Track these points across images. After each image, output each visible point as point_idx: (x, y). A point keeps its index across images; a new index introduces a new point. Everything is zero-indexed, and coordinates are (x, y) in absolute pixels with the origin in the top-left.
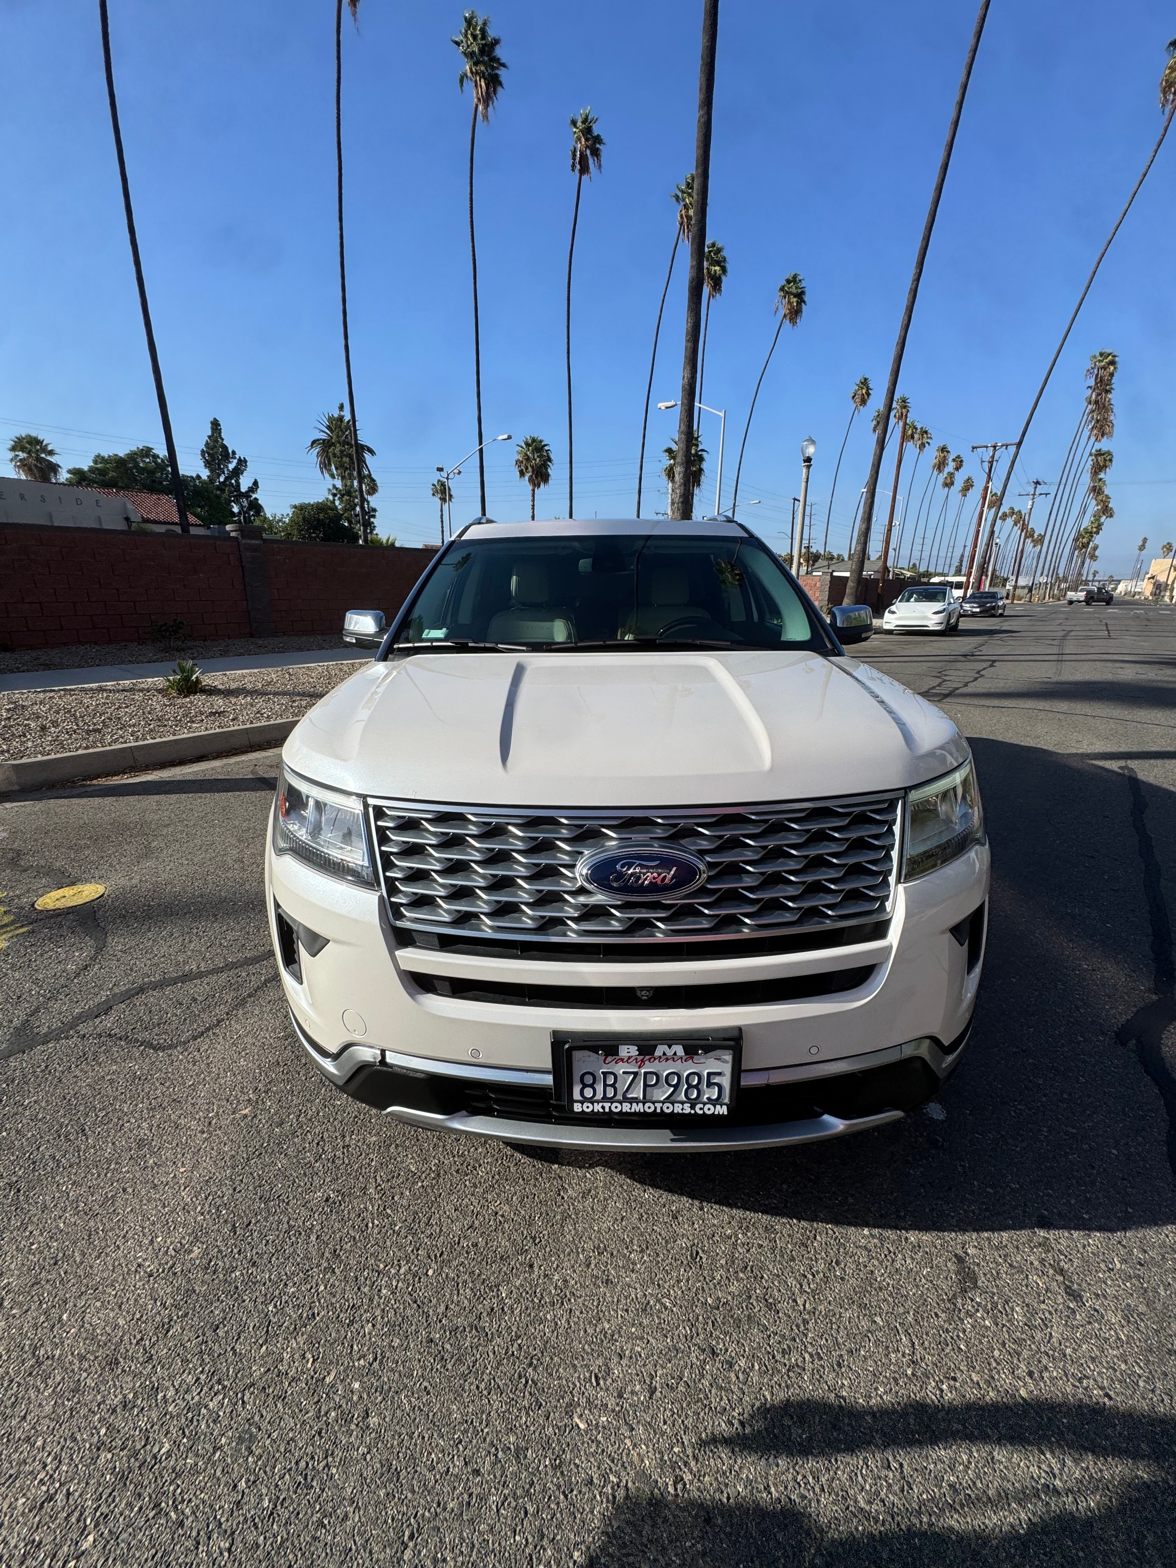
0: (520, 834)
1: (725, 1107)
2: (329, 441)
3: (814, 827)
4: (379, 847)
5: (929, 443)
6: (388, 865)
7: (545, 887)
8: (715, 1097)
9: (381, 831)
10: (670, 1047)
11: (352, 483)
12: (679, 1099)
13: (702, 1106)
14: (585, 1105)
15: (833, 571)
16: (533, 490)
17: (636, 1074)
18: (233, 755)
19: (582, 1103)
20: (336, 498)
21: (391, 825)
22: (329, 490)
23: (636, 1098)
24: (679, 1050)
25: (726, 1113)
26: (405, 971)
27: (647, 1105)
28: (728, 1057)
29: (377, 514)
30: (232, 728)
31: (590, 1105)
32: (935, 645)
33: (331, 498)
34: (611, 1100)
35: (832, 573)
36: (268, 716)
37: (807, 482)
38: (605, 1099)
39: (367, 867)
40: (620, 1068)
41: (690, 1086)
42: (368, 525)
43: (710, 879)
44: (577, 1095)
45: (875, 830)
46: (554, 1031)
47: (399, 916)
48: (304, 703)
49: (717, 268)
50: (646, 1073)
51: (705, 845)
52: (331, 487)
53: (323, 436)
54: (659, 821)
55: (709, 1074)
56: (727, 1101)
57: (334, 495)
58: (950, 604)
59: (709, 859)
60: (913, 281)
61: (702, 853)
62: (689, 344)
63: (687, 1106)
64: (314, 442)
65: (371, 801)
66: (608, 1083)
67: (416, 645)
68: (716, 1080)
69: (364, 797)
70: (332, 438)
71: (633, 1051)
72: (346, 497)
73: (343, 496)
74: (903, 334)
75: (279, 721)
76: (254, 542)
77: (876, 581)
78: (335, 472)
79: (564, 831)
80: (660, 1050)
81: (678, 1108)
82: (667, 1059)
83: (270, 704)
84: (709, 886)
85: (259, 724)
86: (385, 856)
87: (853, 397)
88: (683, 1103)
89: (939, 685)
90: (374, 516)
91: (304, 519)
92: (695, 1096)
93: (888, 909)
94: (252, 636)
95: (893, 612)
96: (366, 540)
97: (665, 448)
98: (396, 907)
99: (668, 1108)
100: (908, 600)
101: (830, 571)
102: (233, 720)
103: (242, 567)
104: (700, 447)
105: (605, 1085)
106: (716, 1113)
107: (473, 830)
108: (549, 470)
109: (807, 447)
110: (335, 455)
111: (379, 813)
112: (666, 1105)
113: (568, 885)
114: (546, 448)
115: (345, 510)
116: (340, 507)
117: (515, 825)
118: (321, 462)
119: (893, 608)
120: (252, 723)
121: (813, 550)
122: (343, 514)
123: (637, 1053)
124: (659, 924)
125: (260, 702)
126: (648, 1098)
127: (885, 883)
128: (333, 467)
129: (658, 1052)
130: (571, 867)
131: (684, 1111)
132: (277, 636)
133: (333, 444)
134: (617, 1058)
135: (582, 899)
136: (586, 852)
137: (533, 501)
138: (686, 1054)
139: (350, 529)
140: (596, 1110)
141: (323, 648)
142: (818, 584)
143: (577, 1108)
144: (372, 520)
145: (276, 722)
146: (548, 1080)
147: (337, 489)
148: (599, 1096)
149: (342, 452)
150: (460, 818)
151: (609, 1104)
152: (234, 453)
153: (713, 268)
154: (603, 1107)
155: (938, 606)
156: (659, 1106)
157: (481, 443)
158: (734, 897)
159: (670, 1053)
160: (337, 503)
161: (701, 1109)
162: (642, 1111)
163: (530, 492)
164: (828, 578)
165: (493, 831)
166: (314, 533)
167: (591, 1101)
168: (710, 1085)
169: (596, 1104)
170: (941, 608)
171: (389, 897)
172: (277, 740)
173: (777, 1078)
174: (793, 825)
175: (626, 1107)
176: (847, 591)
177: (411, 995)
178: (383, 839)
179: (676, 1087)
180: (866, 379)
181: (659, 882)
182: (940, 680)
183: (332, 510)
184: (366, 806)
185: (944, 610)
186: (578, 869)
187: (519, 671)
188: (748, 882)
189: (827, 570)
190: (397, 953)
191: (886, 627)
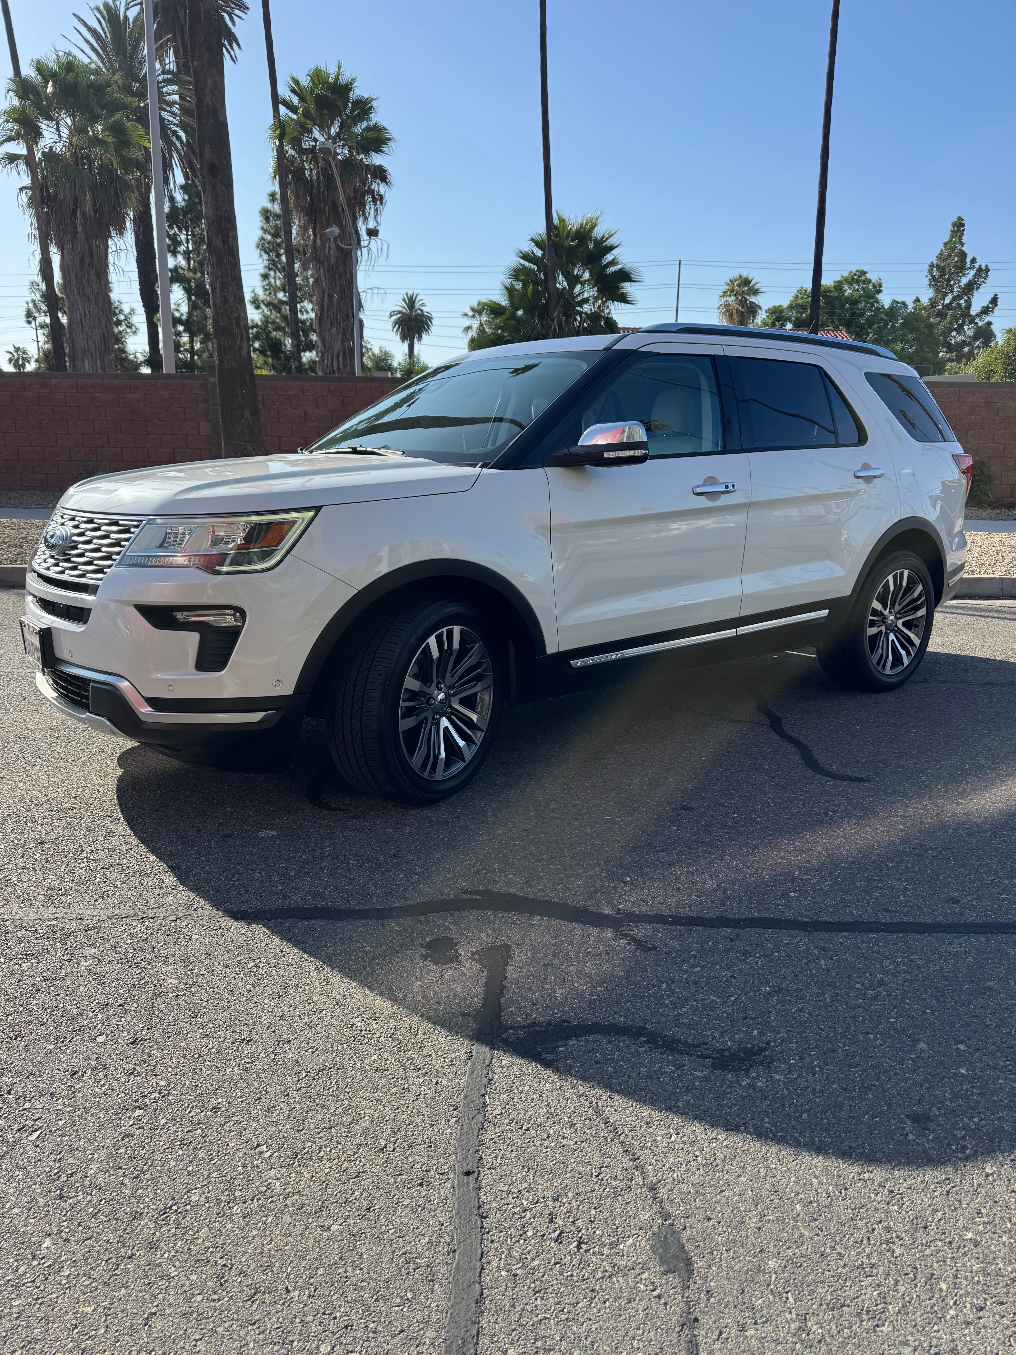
152: (974, 260)
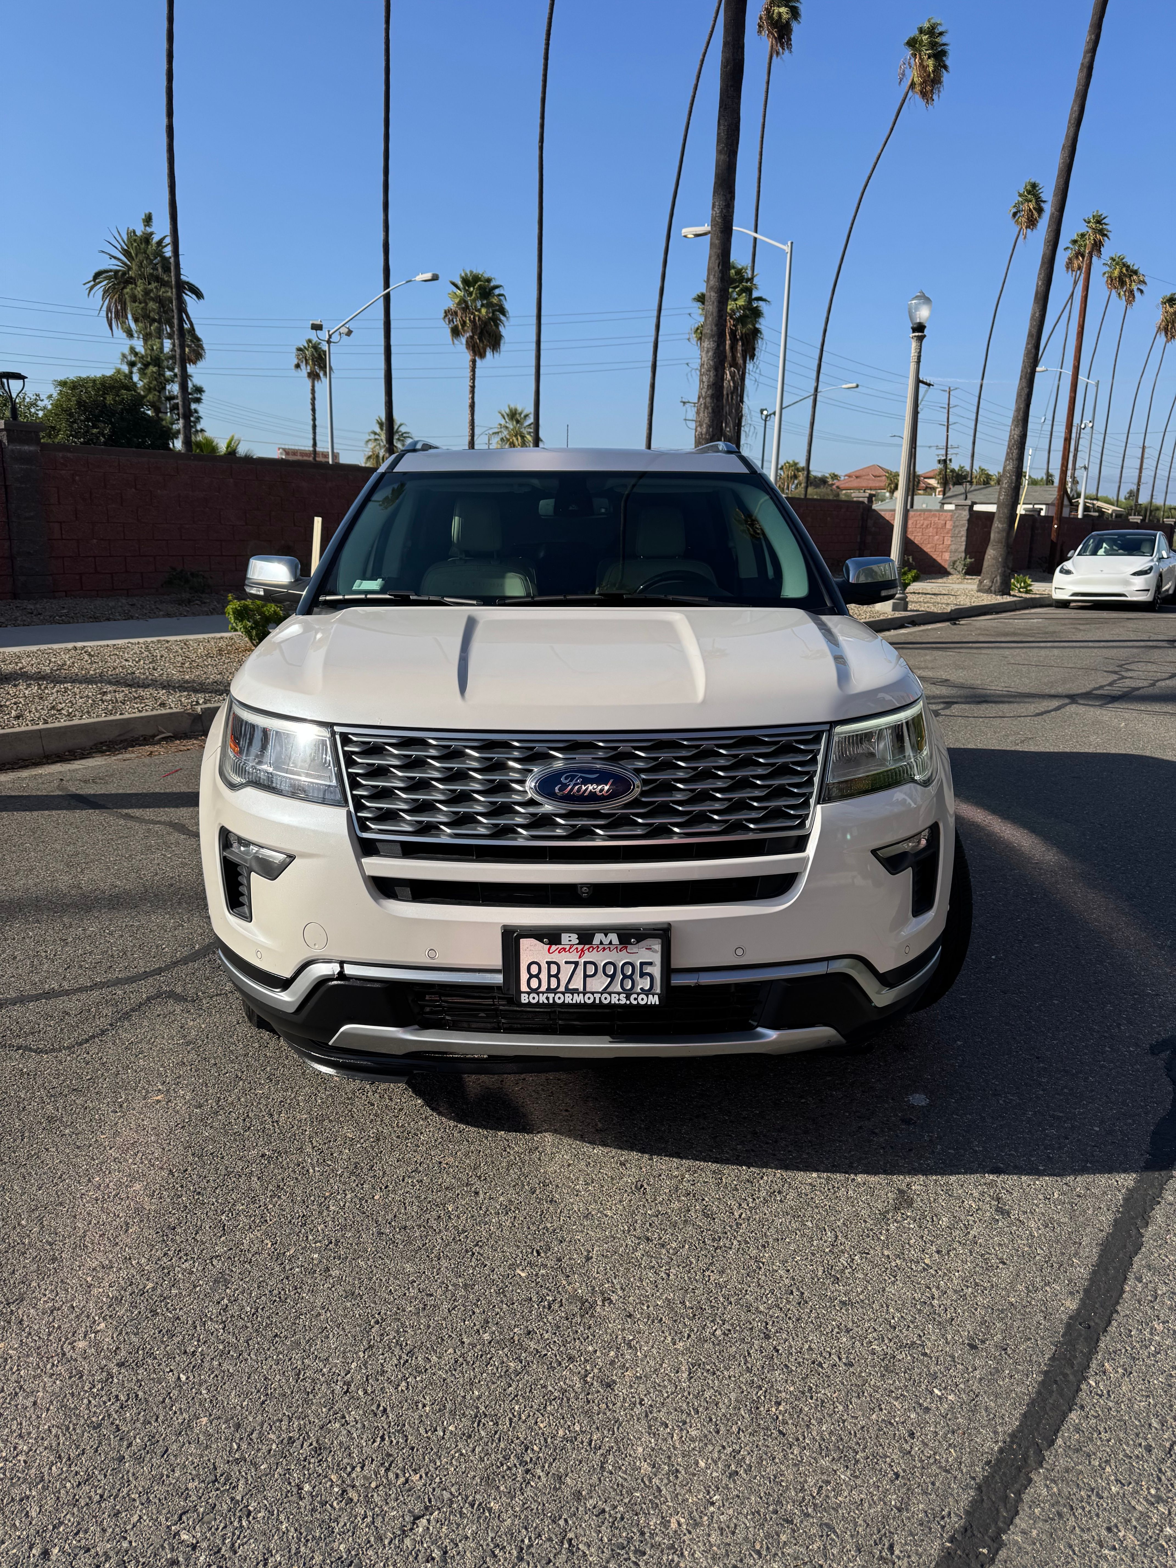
0: (477, 755)
1: (656, 997)
2: (124, 273)
3: (743, 752)
4: (347, 769)
5: (1141, 291)
6: (355, 785)
7: (499, 799)
8: (647, 987)
9: (348, 756)
10: (606, 935)
11: (162, 344)
12: (615, 990)
13: (636, 996)
14: (532, 995)
15: (974, 503)
16: (474, 362)
17: (576, 964)
18: (20, 768)
19: (529, 993)
20: (135, 370)
21: (356, 749)
22: (124, 356)
23: (577, 989)
24: (614, 938)
25: (657, 1003)
26: (369, 876)
27: (587, 996)
28: (658, 947)
29: (204, 396)
30: (17, 729)
31: (535, 996)
32: (1131, 625)
33: (125, 369)
34: (554, 991)
35: (971, 507)
36: (69, 714)
37: (918, 362)
38: (549, 990)
39: (336, 787)
40: (562, 958)
41: (625, 977)
42: (190, 417)
43: (643, 794)
44: (524, 987)
45: (800, 758)
46: (504, 926)
47: (365, 828)
48: (120, 696)
49: (783, 10)
50: (586, 963)
51: (640, 764)
52: (127, 351)
53: (112, 265)
54: (601, 744)
55: (642, 964)
56: (658, 991)
57: (132, 364)
58: (1161, 559)
59: (643, 776)
60: (1086, 52)
61: (638, 771)
62: (722, 157)
63: (623, 996)
64: (97, 275)
65: (336, 729)
66: (552, 973)
67: (346, 597)
68: (648, 969)
69: (330, 725)
70: (130, 268)
71: (574, 938)
72: (152, 369)
73: (146, 365)
74: (1071, 134)
75: (86, 720)
76: (26, 448)
77: (1048, 519)
78: (133, 325)
79: (516, 753)
80: (598, 938)
81: (615, 1000)
82: (604, 949)
83: (69, 697)
84: (643, 799)
85: (57, 725)
86: (352, 777)
87: (1015, 214)
88: (619, 994)
89: (1110, 684)
90: (198, 400)
91: (80, 403)
92: (629, 987)
93: (807, 826)
94: (15, 596)
95: (1068, 572)
96: (187, 442)
97: (695, 295)
98: (362, 823)
99: (606, 998)
100: (1094, 553)
101: (969, 502)
102: (17, 717)
103: (6, 487)
104: (755, 294)
105: (550, 976)
106: (649, 1003)
107: (433, 752)
108: (501, 329)
109: (917, 309)
110: (134, 299)
111: (346, 739)
112: (605, 995)
113: (517, 798)
114: (497, 292)
115: (149, 389)
116: (140, 384)
117: (472, 748)
118: (109, 310)
119: (1067, 565)
120: (46, 722)
121: (955, 465)
122: (144, 397)
123: (577, 941)
124: (598, 831)
125: (53, 693)
126: (588, 990)
127: (806, 804)
128: (130, 316)
129: (596, 941)
130: (522, 782)
131: (621, 1002)
132: (55, 598)
133: (130, 281)
134: (560, 947)
135: (532, 810)
136: (536, 770)
137: (473, 379)
138: (621, 943)
139: (157, 421)
140: (541, 1002)
141: (132, 617)
142: (949, 525)
143: (524, 999)
144: (193, 406)
145: (83, 722)
146: (499, 979)
147: (136, 354)
148: (544, 988)
149: (147, 293)
150: (422, 743)
151: (553, 995)
153: (776, 10)
154: (547, 998)
155: (1140, 562)
156: (597, 996)
157: (387, 285)
158: (666, 809)
159: (606, 941)
160: (136, 378)
161: (635, 999)
162: (582, 1002)
163: (468, 364)
164: (965, 514)
165: (451, 754)
166: (94, 427)
167: (536, 991)
168: (642, 975)
169: (541, 995)
170: (1145, 567)
171: (356, 812)
172: (83, 749)
173: (706, 979)
174: (722, 751)
175: (568, 999)
176: (993, 536)
177: (375, 900)
178: (350, 763)
179: (613, 977)
180: (1034, 186)
181: (598, 793)
182: (1116, 677)
183: (127, 388)
184: (333, 733)
185: (1151, 569)
186: (528, 784)
187: (471, 624)
188: (679, 797)
189: (963, 502)
190: (363, 860)
191: (1058, 595)
